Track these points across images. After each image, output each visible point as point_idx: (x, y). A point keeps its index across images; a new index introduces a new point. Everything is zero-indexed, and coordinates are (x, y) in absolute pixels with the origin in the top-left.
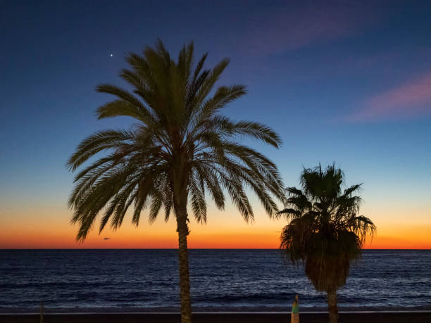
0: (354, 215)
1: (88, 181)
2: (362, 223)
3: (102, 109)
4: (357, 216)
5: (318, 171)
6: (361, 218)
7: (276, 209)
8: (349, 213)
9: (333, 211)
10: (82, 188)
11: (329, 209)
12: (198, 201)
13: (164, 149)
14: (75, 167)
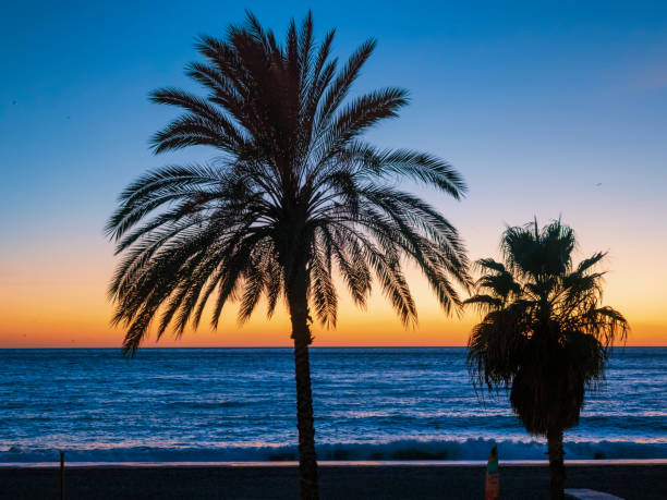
0: (593, 306)
1: (142, 255)
2: (608, 319)
3: (162, 137)
4: (599, 307)
5: (532, 229)
6: (605, 311)
7: (456, 301)
8: (586, 304)
9: (558, 299)
10: (132, 266)
11: (551, 295)
12: (323, 291)
13: (267, 197)
14: (120, 232)
